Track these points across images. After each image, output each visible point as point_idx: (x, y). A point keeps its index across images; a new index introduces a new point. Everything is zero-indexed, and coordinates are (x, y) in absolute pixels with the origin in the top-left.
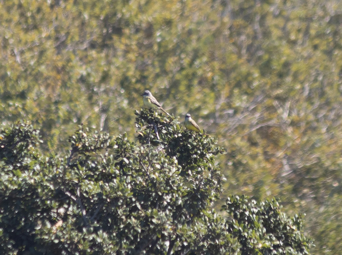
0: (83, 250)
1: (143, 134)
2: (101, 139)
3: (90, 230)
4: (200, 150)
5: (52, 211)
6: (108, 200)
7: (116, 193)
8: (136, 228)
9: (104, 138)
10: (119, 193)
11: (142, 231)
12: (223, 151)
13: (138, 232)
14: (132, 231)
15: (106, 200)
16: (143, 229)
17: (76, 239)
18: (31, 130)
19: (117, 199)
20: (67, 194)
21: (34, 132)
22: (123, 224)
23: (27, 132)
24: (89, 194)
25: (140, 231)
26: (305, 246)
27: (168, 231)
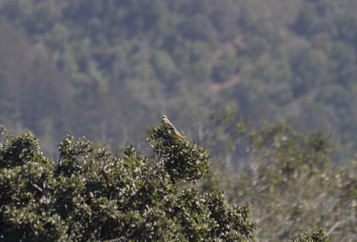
0: (37, 229)
1: (154, 146)
2: (82, 145)
3: (48, 214)
4: (190, 157)
5: (31, 201)
6: (64, 190)
7: (71, 184)
8: (88, 212)
9: (84, 144)
10: (74, 185)
11: (93, 215)
12: (209, 159)
13: (89, 216)
14: (84, 214)
15: (62, 190)
16: (94, 213)
17: (32, 220)
18: (32, 139)
19: (71, 189)
20: (34, 186)
21: (34, 141)
22: (77, 209)
23: (28, 140)
24: (52, 186)
25: (90, 214)
26: (249, 230)
27: (116, 215)
